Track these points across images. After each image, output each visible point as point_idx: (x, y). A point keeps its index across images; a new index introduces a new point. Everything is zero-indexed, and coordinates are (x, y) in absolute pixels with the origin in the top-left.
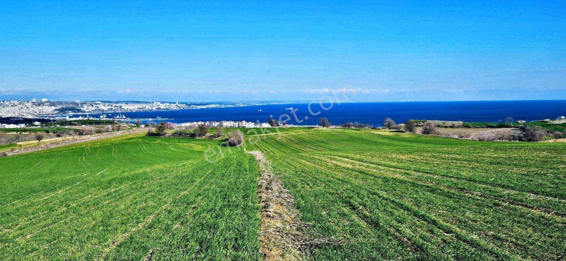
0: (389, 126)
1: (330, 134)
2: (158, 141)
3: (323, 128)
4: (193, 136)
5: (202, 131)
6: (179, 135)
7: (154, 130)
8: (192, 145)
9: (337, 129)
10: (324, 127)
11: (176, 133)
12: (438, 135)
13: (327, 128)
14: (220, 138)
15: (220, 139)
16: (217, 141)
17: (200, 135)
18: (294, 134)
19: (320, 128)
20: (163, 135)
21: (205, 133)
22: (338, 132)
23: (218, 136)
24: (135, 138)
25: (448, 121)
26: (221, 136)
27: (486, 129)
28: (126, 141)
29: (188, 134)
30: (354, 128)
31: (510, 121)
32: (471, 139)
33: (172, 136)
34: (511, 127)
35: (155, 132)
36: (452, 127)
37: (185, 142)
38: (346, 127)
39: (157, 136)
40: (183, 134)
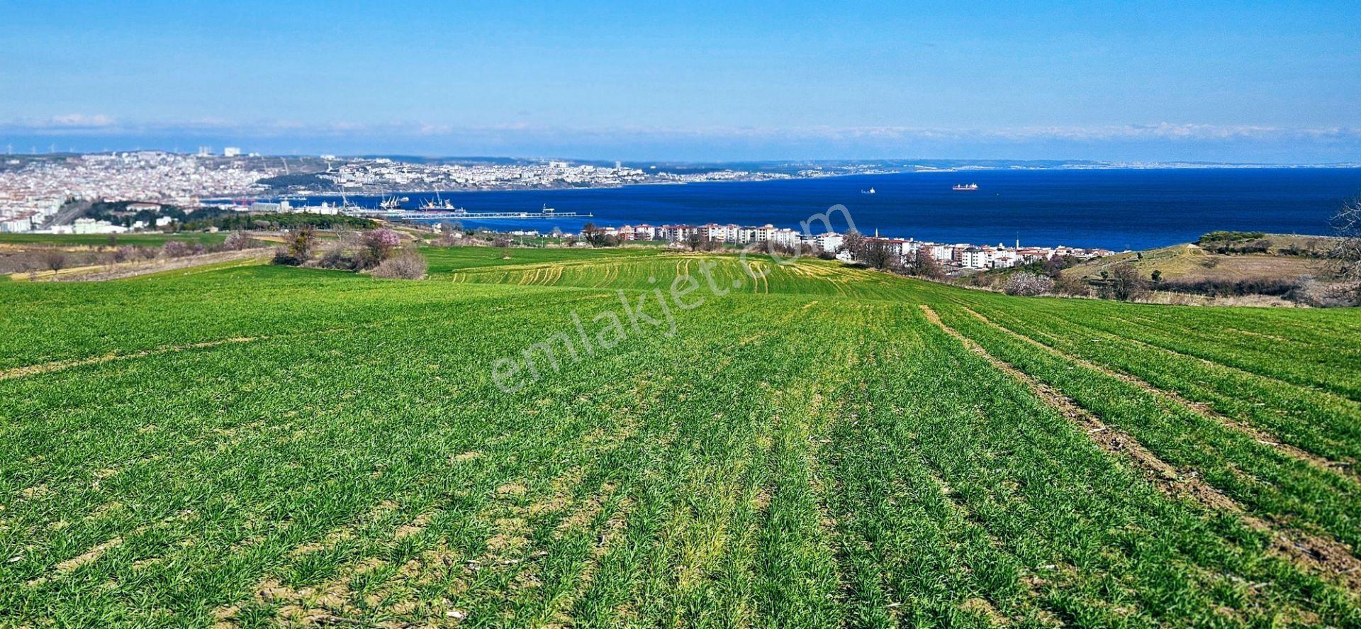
4: (355, 265)
6: (332, 262)
7: (287, 251)
20: (303, 261)
35: (289, 255)
39: (292, 264)
40: (339, 262)
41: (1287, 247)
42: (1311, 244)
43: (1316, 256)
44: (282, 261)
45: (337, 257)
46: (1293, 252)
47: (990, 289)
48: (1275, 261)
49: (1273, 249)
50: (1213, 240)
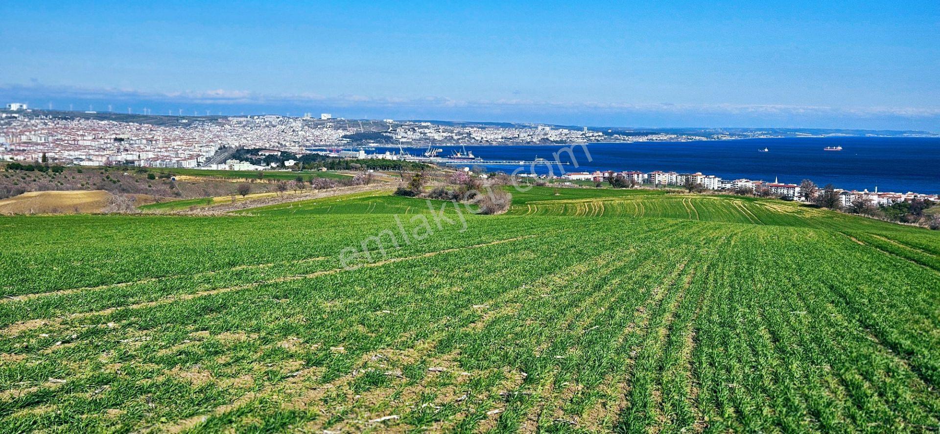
3: (688, 194)
4: (455, 197)
5: (471, 189)
6: (439, 195)
7: (405, 185)
10: (690, 192)
20: (417, 194)
24: (375, 197)
29: (449, 194)
33: (429, 196)
35: (408, 190)
39: (409, 195)
40: (444, 195)
44: (402, 193)
45: (442, 192)
47: (917, 225)
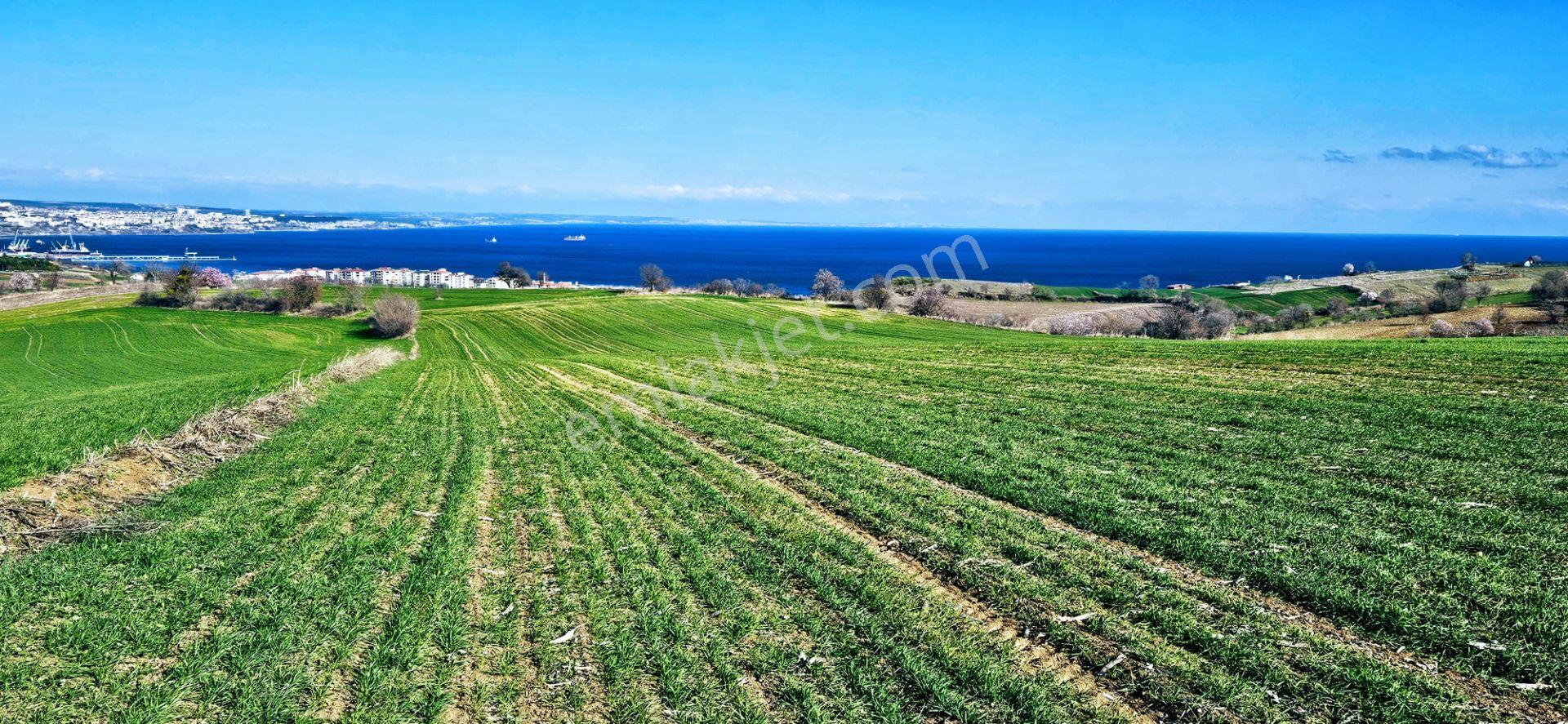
0: (825, 292)
1: (667, 312)
2: (170, 319)
3: (649, 294)
4: (274, 307)
5: (303, 293)
6: (235, 303)
7: (158, 288)
8: (269, 333)
9: (688, 296)
10: (651, 291)
11: (225, 300)
12: (950, 316)
13: (660, 293)
14: (353, 316)
15: (354, 318)
16: (344, 323)
17: (295, 307)
18: (565, 307)
19: (640, 294)
20: (187, 303)
21: (312, 299)
22: (688, 305)
23: (348, 310)
24: (99, 311)
25: (995, 283)
26: (355, 309)
27: (1091, 305)
28: (72, 320)
29: (259, 302)
30: (736, 295)
31: (1151, 285)
32: (1031, 330)
33: (214, 306)
34: (1153, 301)
35: (164, 296)
36: (1002, 298)
37: (251, 326)
38: (712, 291)
39: (168, 305)
40: (246, 303)
41: (963, 291)
42: (984, 288)
43: (989, 298)
45: (240, 298)
46: (970, 295)
48: (957, 302)
49: (954, 291)
50: (901, 284)
